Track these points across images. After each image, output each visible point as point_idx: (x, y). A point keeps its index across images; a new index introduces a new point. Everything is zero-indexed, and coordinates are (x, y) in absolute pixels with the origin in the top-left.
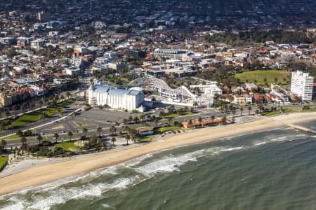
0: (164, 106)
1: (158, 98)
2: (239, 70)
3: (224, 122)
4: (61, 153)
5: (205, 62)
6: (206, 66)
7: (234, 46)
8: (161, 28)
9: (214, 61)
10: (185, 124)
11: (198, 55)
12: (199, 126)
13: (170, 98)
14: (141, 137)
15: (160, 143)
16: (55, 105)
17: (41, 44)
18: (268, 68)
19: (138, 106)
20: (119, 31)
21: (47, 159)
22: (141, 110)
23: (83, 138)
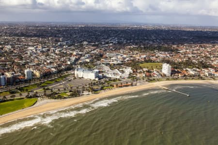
0: (107, 77)
1: (105, 74)
2: (142, 62)
3: (132, 85)
4: (60, 97)
5: (127, 59)
6: (128, 60)
7: (141, 52)
8: (111, 44)
9: (132, 59)
10: (115, 85)
11: (125, 56)
12: (121, 87)
13: (110, 74)
14: (95, 91)
15: (103, 94)
16: (61, 77)
17: (60, 51)
18: (154, 62)
19: (96, 78)
20: (93, 46)
21: (54, 100)
22: (97, 79)
23: (70, 91)
